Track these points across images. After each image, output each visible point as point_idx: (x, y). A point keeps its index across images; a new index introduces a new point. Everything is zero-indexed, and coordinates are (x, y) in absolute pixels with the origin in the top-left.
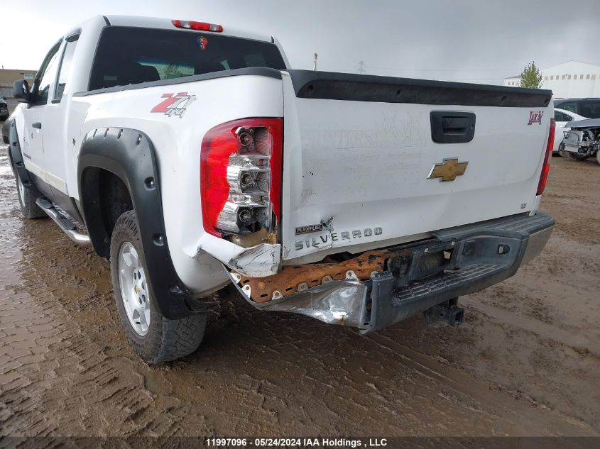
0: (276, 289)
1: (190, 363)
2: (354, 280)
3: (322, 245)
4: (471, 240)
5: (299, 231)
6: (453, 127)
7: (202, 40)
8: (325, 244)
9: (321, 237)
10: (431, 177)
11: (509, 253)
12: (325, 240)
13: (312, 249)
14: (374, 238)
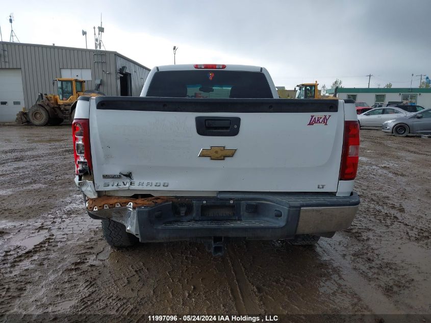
0: (96, 206)
1: (128, 250)
2: (131, 208)
3: (122, 186)
4: (253, 203)
5: (105, 177)
6: (215, 126)
7: (211, 74)
8: (124, 186)
9: (123, 182)
10: (200, 156)
11: (282, 217)
12: (125, 184)
13: (115, 188)
14: (162, 188)
